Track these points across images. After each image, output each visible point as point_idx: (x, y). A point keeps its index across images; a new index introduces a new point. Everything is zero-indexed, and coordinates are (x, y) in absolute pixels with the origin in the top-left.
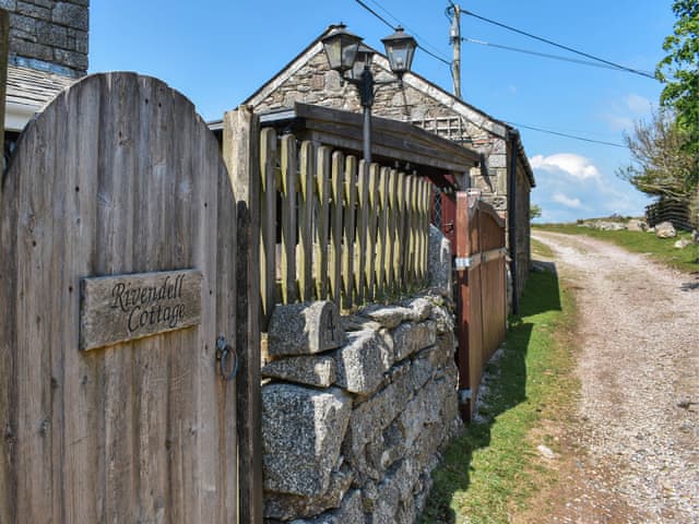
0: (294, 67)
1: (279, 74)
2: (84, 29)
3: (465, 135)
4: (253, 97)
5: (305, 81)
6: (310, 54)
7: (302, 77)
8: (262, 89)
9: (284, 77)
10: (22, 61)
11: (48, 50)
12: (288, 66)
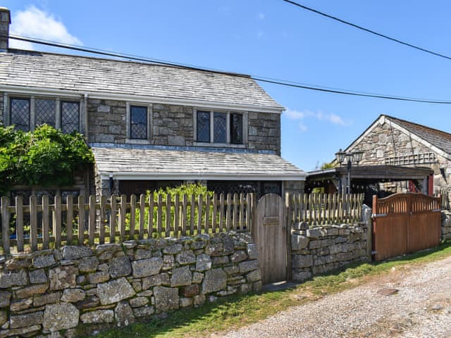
0: (366, 133)
1: (360, 136)
2: (279, 137)
3: (436, 160)
4: (350, 146)
5: (370, 139)
6: (372, 127)
7: (369, 137)
8: (353, 143)
9: (362, 137)
10: (259, 151)
11: (267, 146)
12: (364, 133)
